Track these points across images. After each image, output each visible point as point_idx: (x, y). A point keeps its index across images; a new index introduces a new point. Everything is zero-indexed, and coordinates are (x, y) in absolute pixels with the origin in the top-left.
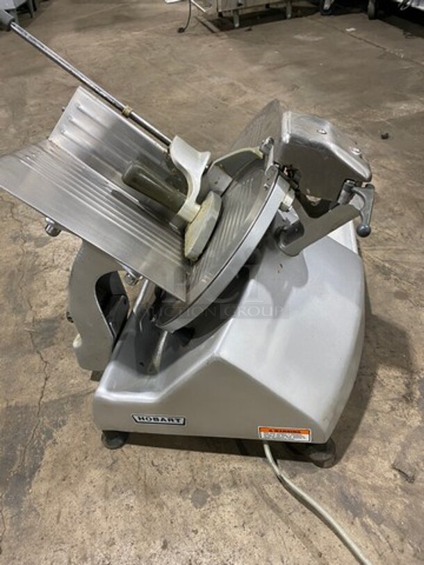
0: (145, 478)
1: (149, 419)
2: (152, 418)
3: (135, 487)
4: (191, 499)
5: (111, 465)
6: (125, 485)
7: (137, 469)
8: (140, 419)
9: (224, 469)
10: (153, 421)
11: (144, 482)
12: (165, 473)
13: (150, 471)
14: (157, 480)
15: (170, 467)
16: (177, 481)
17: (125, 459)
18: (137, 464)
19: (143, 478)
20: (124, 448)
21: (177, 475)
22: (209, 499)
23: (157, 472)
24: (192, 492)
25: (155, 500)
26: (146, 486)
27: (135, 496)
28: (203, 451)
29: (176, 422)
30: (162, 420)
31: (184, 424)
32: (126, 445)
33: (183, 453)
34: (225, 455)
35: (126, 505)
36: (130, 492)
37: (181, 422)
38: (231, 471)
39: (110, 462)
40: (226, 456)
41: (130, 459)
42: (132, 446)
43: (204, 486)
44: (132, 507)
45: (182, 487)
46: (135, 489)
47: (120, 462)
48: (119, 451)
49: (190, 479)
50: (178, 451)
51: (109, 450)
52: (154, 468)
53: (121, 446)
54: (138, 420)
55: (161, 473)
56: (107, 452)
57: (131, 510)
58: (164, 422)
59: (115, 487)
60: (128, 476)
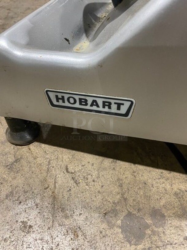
0: (55, 187)
1: (72, 101)
2: (77, 98)
3: (39, 196)
4: (120, 227)
5: (12, 164)
6: (25, 192)
7: (45, 174)
8: (58, 99)
9: (166, 190)
10: (77, 105)
11: (53, 192)
12: (83, 184)
13: (62, 179)
14: (72, 192)
15: (89, 177)
16: (100, 197)
17: (31, 159)
18: (45, 168)
19: (52, 186)
20: (32, 146)
21: (99, 188)
22: (148, 232)
23: (72, 182)
24: (122, 216)
25: (67, 222)
26: (54, 197)
27: (38, 210)
28: (135, 162)
29: (114, 109)
30: (92, 105)
31: (126, 114)
32: (36, 144)
33: (107, 162)
34: (164, 171)
35: (23, 222)
36: (30, 203)
37: (123, 110)
38: (176, 194)
39: (11, 159)
40: (166, 173)
41: (38, 159)
42: (43, 145)
43: (139, 210)
44: (30, 227)
45: (108, 206)
46: (38, 201)
47: (24, 162)
48: (25, 149)
49: (118, 197)
50: (101, 158)
51: (13, 146)
52: (68, 175)
53: (29, 143)
54: (55, 103)
55: (77, 183)
56: (10, 148)
57: (29, 232)
58: (95, 108)
59: (12, 193)
60: (31, 181)
